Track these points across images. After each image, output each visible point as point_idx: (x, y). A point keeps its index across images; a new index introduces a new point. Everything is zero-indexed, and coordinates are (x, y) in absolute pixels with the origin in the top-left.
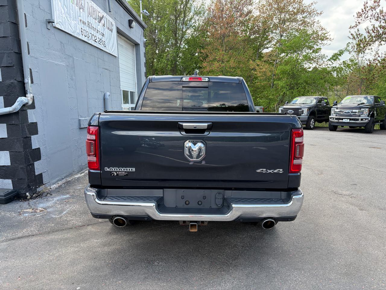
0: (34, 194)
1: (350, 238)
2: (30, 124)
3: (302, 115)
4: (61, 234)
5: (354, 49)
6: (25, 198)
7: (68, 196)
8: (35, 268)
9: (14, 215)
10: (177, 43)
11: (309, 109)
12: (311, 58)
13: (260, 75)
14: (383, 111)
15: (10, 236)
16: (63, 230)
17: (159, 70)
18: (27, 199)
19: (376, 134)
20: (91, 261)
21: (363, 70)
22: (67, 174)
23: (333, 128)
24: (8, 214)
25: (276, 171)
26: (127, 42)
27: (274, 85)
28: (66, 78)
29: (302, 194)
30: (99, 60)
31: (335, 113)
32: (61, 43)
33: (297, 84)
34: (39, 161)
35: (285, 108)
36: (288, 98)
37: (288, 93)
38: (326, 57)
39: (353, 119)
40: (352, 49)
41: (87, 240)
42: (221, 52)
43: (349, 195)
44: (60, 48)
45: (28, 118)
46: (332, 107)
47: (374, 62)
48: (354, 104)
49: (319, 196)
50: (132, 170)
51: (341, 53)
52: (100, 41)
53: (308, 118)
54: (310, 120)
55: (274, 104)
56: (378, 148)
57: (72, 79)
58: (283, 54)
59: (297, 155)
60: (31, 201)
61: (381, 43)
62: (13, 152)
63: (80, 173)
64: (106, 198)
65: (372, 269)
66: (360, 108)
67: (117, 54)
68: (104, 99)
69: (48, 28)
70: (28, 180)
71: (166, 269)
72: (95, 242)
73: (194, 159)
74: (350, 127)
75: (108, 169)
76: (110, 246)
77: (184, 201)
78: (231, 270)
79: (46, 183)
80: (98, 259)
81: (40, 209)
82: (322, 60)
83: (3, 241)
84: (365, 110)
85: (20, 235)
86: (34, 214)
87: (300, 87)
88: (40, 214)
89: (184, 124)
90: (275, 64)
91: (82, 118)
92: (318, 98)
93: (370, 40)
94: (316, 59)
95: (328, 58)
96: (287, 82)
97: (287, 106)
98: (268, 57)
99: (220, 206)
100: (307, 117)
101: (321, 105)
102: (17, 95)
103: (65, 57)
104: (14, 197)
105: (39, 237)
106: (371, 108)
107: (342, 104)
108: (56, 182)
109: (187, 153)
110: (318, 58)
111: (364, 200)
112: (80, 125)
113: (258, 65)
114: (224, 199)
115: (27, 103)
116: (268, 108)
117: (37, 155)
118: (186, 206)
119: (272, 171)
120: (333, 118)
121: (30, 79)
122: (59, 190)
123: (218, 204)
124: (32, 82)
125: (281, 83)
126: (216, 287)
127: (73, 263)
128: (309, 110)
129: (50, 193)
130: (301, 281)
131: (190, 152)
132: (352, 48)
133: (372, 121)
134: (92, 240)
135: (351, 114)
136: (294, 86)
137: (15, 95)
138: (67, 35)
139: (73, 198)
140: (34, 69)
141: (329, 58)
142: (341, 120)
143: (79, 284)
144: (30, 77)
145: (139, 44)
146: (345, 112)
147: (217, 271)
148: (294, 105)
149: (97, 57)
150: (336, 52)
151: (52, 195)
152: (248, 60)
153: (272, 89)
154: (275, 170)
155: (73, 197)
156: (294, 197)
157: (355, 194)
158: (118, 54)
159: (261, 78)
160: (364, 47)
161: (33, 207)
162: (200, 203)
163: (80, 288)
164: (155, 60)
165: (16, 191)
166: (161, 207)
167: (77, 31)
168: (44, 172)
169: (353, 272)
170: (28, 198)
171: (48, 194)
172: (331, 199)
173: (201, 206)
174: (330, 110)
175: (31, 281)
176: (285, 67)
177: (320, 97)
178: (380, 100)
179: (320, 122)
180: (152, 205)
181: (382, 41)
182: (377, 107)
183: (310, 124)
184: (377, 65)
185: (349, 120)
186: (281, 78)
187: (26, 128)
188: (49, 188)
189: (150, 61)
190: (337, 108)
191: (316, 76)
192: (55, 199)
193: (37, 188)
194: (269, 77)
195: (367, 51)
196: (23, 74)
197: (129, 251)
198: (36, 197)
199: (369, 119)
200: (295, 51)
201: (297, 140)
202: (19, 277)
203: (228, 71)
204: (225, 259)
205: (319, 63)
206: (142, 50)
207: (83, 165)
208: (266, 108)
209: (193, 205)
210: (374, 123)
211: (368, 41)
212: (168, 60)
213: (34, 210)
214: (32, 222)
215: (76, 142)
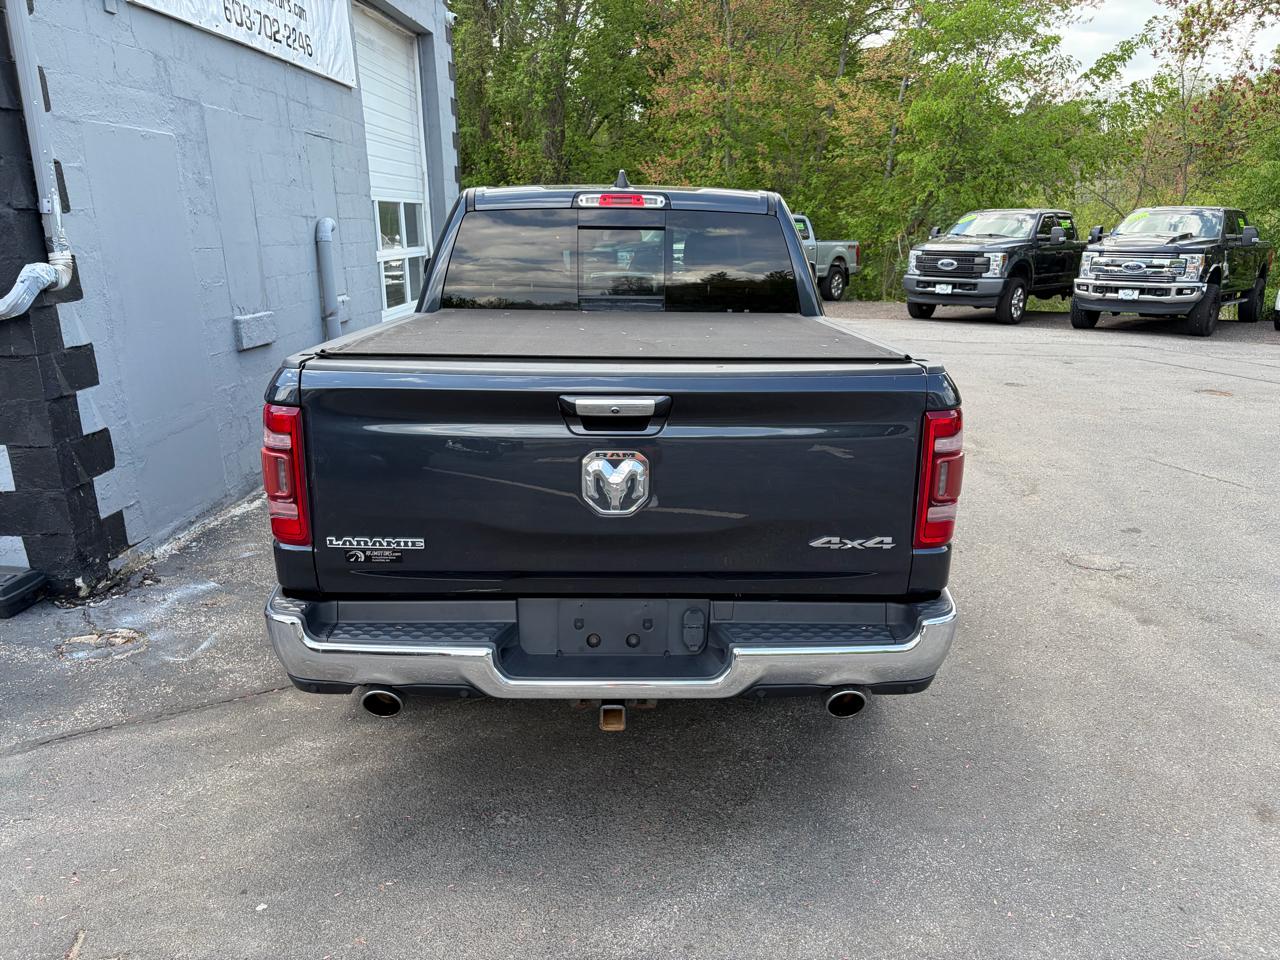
0: (99, 581)
1: (1100, 723)
2: (69, 354)
3: (984, 275)
4: (199, 724)
5: (1170, 41)
6: (72, 596)
7: (212, 584)
8: (122, 842)
9: (41, 656)
10: (565, 11)
11: (1010, 253)
12: (1027, 68)
13: (850, 130)
14: (1253, 258)
15: (33, 731)
16: (204, 706)
17: (503, 111)
18: (76, 596)
19: (1221, 341)
20: (297, 815)
21: (1195, 116)
22: (206, 506)
23: (1086, 319)
24: (21, 655)
25: (871, 544)
26: (385, 26)
27: (896, 165)
28: (181, 179)
29: (951, 610)
30: (291, 104)
31: (1095, 267)
32: (156, 56)
33: (973, 163)
34: (107, 473)
35: (927, 253)
36: (942, 212)
37: (942, 194)
38: (1076, 67)
39: (1151, 291)
40: (1163, 41)
41: (282, 740)
42: (716, 50)
43: (1112, 570)
44: (154, 75)
45: (63, 331)
46: (1083, 248)
47: (1236, 88)
48: (1158, 236)
49: (1019, 572)
50: (414, 544)
51: (1127, 51)
52: (293, 37)
53: (1006, 285)
54: (1010, 295)
55: (893, 232)
56: (1222, 393)
57: (202, 184)
58: (932, 56)
59: (941, 493)
60: (92, 604)
61: (1262, 19)
62: (20, 447)
63: (248, 498)
64: (336, 632)
65: (1158, 828)
66: (1177, 252)
67: (355, 79)
68: (317, 242)
69: (108, 9)
70: (76, 537)
71: (530, 840)
72: (308, 748)
73: (614, 509)
74: (1141, 315)
75: (337, 540)
76: (356, 761)
77: (583, 633)
78: (730, 837)
79: (136, 541)
80: (319, 806)
81: (125, 632)
82: (1063, 77)
83: (12, 751)
84: (1192, 258)
85: (65, 726)
86: (104, 651)
87: (982, 172)
88: (126, 651)
89: (580, 402)
90: (902, 88)
91: (246, 314)
92: (1041, 215)
93: (1226, 8)
94: (1043, 71)
95: (1081, 71)
96: (940, 158)
97: (937, 243)
98: (878, 68)
99: (696, 648)
100: (1001, 280)
101: (1048, 239)
102: (20, 258)
103: (172, 106)
104: (36, 593)
105: (128, 732)
106: (1213, 253)
107: (1120, 239)
108: (170, 536)
109: (592, 492)
110: (1049, 69)
111: (1158, 586)
112: (238, 338)
113: (843, 96)
114: (709, 629)
115: (55, 284)
116: (876, 244)
117: (99, 452)
118: (590, 652)
119: (860, 544)
120: (1088, 287)
121: (56, 198)
122: (182, 564)
123: (689, 643)
124: (66, 208)
125: (921, 161)
126: (682, 896)
127: (241, 822)
128: (1010, 258)
129: (151, 575)
130: (938, 871)
131: (599, 489)
132: (1163, 38)
133: (1212, 296)
134: (299, 742)
135: (1145, 272)
136: (964, 170)
137: (12, 258)
138: (176, 27)
139: (229, 593)
140: (69, 162)
141: (1085, 69)
142: (1111, 292)
143: (262, 894)
144: (57, 193)
145: (430, 34)
146: (1127, 267)
147: (687, 843)
148: (960, 243)
149: (285, 95)
150: (1112, 48)
151: (159, 581)
152: (811, 77)
153: (889, 180)
154: (869, 538)
155: (228, 587)
156: (925, 623)
157: (1131, 566)
158: (357, 76)
159: (853, 142)
160: (1203, 35)
161: (100, 625)
162: (633, 641)
163: (265, 906)
164: (490, 74)
165: (39, 575)
166: (511, 656)
167: (210, 10)
168: (127, 508)
169: (1097, 838)
170: (82, 593)
171: (145, 579)
172: (1054, 584)
173: (638, 649)
174: (1079, 257)
175: (113, 887)
176: (935, 103)
177: (1048, 211)
178: (1246, 224)
179: (1044, 295)
180: (484, 652)
181: (1266, 13)
182: (1232, 248)
183: (1011, 305)
184: (1244, 97)
185: (1137, 292)
186: (921, 142)
187: (58, 369)
188: (148, 556)
189: (471, 77)
190: (1101, 253)
191: (1037, 133)
192: (172, 597)
193: (109, 560)
194: (880, 137)
195: (1213, 48)
196: (35, 183)
197: (416, 777)
198: (109, 590)
199: (1204, 289)
200: (971, 46)
201: (942, 445)
202: (75, 873)
203: (741, 116)
204: (712, 801)
205: (1051, 89)
206: (442, 53)
207: (256, 472)
208: (869, 246)
209: (612, 646)
210: (1219, 301)
211: (1219, 14)
212: (535, 74)
213: (106, 636)
214: (103, 682)
215: (230, 399)
